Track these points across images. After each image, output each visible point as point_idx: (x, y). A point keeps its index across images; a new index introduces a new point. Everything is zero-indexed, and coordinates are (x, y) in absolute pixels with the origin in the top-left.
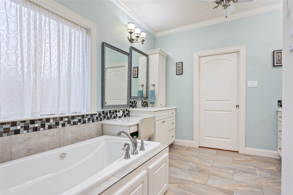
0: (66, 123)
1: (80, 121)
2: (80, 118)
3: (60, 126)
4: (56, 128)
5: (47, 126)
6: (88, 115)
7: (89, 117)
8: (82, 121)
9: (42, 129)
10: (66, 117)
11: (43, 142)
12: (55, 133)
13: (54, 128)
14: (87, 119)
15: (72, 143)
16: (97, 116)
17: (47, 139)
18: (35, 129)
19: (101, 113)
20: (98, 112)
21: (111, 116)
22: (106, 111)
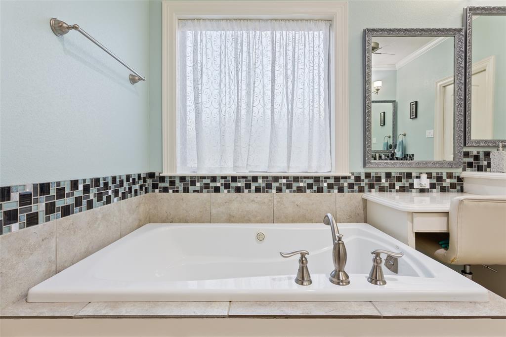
0: (284, 188)
1: (310, 186)
2: (311, 181)
3: (274, 191)
4: (267, 192)
5: (253, 188)
6: (328, 178)
7: (332, 181)
8: (315, 188)
9: (246, 191)
10: (284, 178)
11: (248, 210)
12: (266, 201)
13: (263, 192)
14: (325, 185)
15: (293, 221)
16: (352, 180)
17: (253, 207)
18: (238, 190)
19: (363, 177)
20: (353, 174)
21: (392, 186)
22: (376, 173)
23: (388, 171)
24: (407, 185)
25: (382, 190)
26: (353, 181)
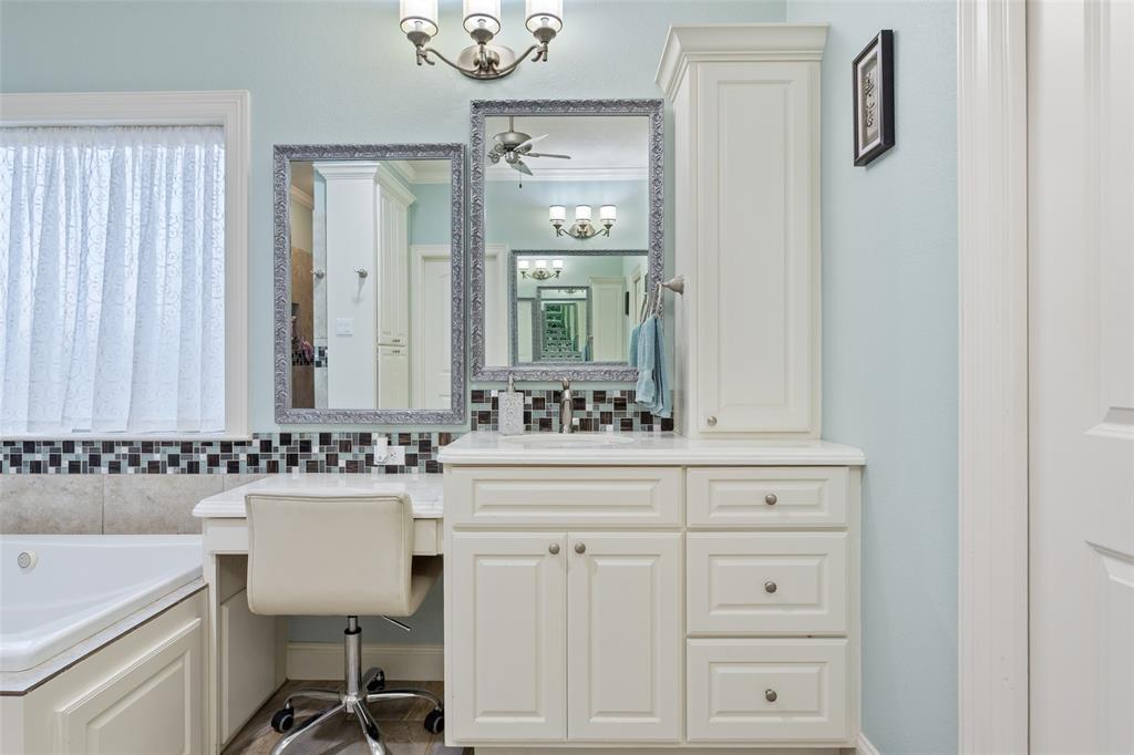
0: (124, 463)
1: (174, 461)
2: (176, 450)
3: (104, 469)
4: (92, 472)
5: (65, 464)
6: (209, 444)
7: (216, 450)
8: (184, 464)
9: (52, 470)
10: (125, 443)
11: (54, 506)
12: (89, 489)
13: (85, 472)
14: (203, 458)
15: (141, 530)
16: (255, 449)
17: (64, 502)
18: (36, 468)
19: (276, 442)
20: (256, 436)
21: (332, 460)
22: (301, 435)
23: (325, 430)
24: (362, 457)
25: (312, 467)
26: (257, 451)
